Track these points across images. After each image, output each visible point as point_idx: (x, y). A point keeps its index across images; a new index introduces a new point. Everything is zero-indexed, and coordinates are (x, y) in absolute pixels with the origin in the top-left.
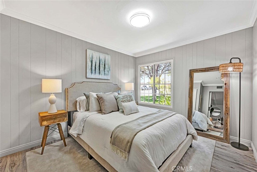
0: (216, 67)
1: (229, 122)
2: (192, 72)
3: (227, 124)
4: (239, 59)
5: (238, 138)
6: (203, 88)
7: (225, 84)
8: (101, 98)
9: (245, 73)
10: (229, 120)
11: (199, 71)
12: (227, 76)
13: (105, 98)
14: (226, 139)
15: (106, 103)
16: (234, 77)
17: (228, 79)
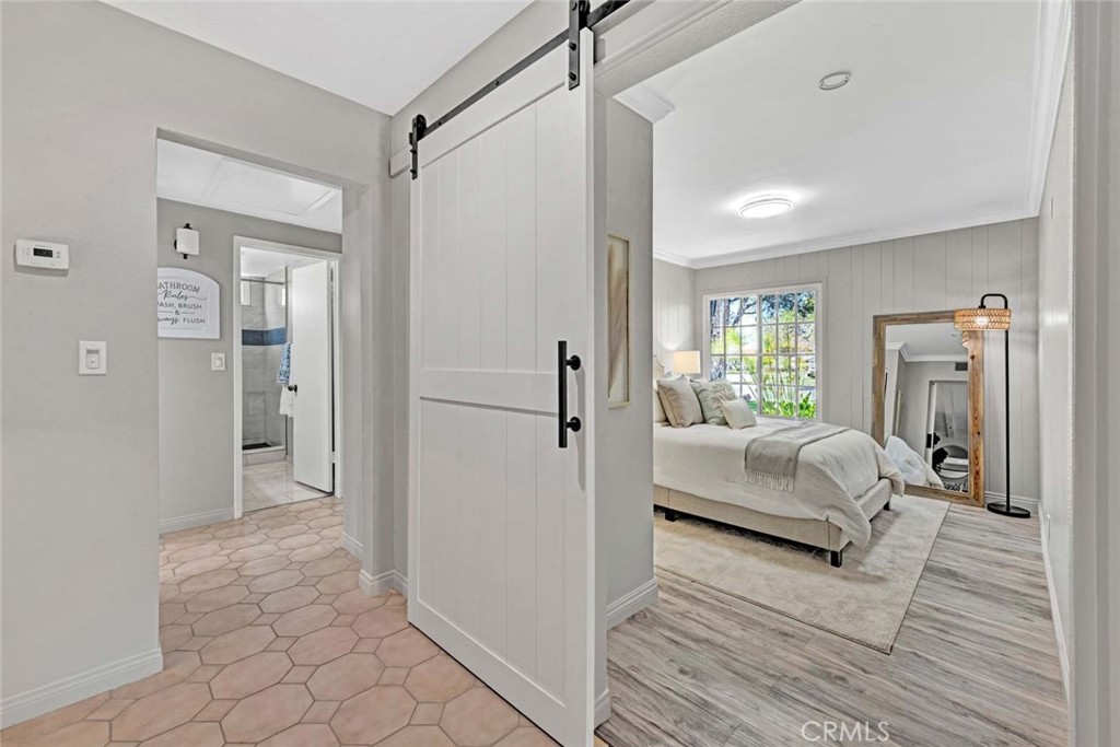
0: (946, 312)
1: (982, 453)
2: (880, 322)
3: (977, 458)
4: (1003, 297)
5: (1005, 495)
6: (905, 367)
7: (973, 357)
8: (671, 389)
9: (1021, 331)
10: (981, 448)
11: (902, 320)
12: (977, 338)
13: (679, 390)
14: (975, 496)
15: (684, 402)
16: (994, 339)
17: (980, 344)
